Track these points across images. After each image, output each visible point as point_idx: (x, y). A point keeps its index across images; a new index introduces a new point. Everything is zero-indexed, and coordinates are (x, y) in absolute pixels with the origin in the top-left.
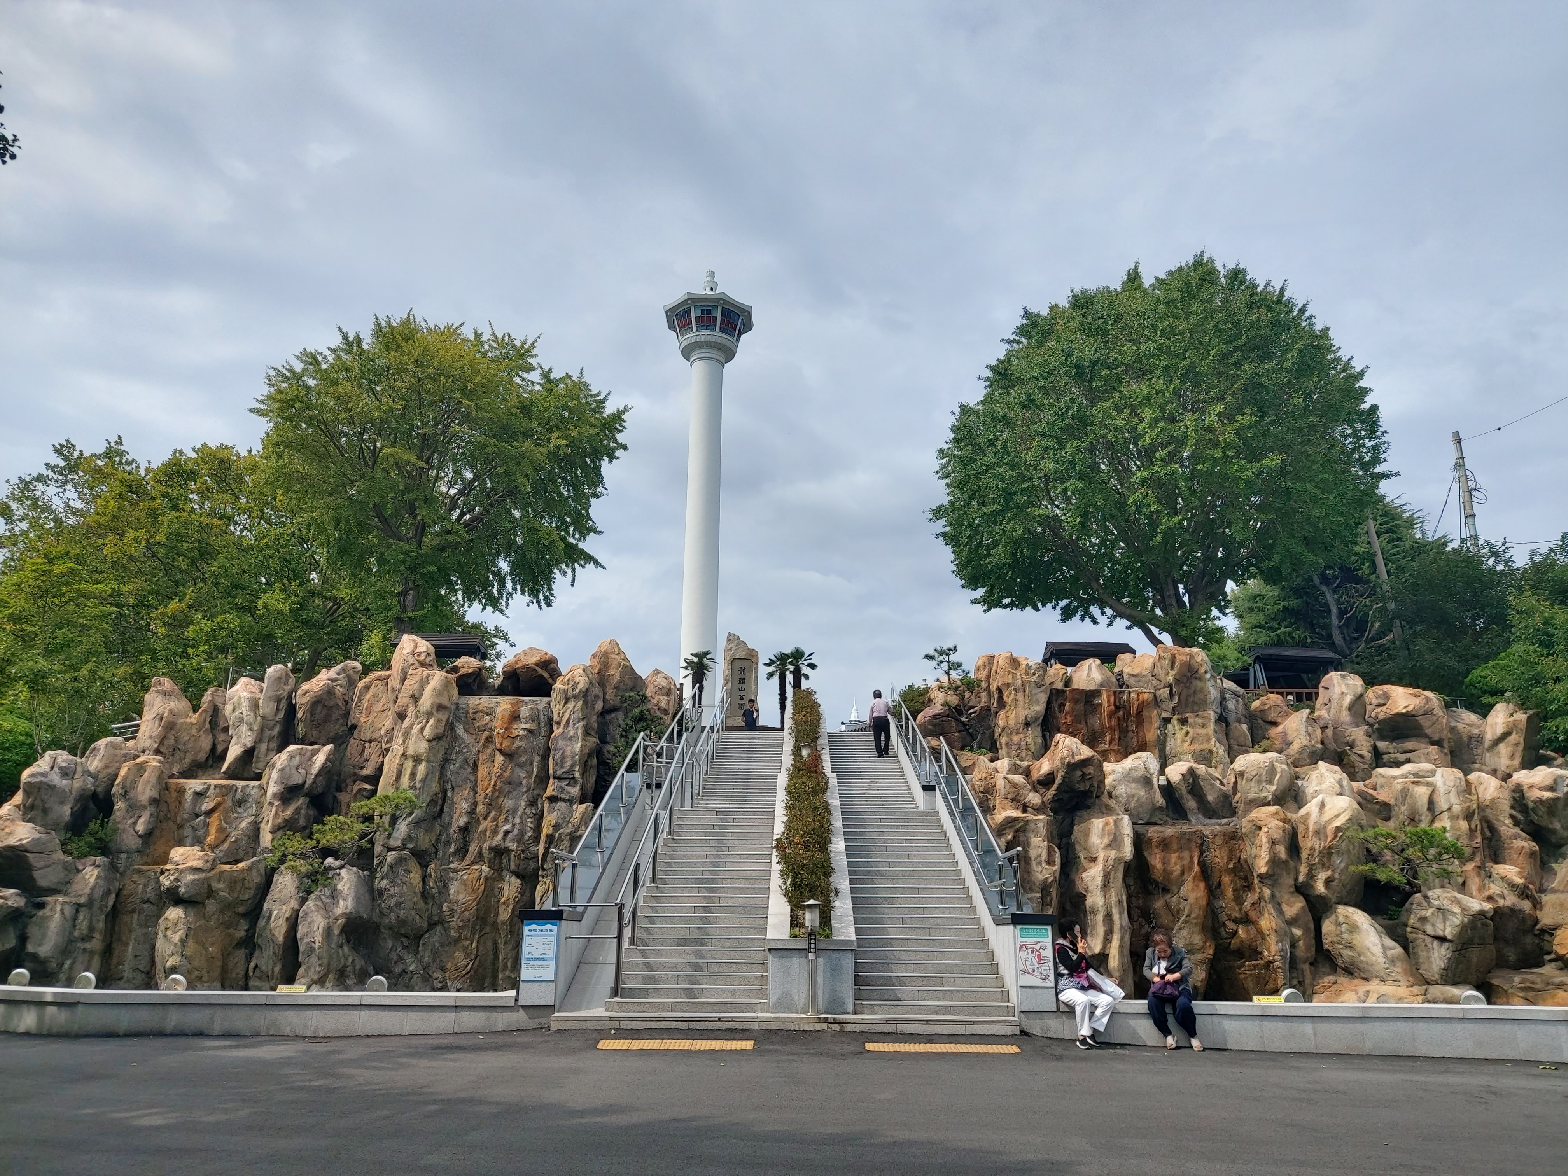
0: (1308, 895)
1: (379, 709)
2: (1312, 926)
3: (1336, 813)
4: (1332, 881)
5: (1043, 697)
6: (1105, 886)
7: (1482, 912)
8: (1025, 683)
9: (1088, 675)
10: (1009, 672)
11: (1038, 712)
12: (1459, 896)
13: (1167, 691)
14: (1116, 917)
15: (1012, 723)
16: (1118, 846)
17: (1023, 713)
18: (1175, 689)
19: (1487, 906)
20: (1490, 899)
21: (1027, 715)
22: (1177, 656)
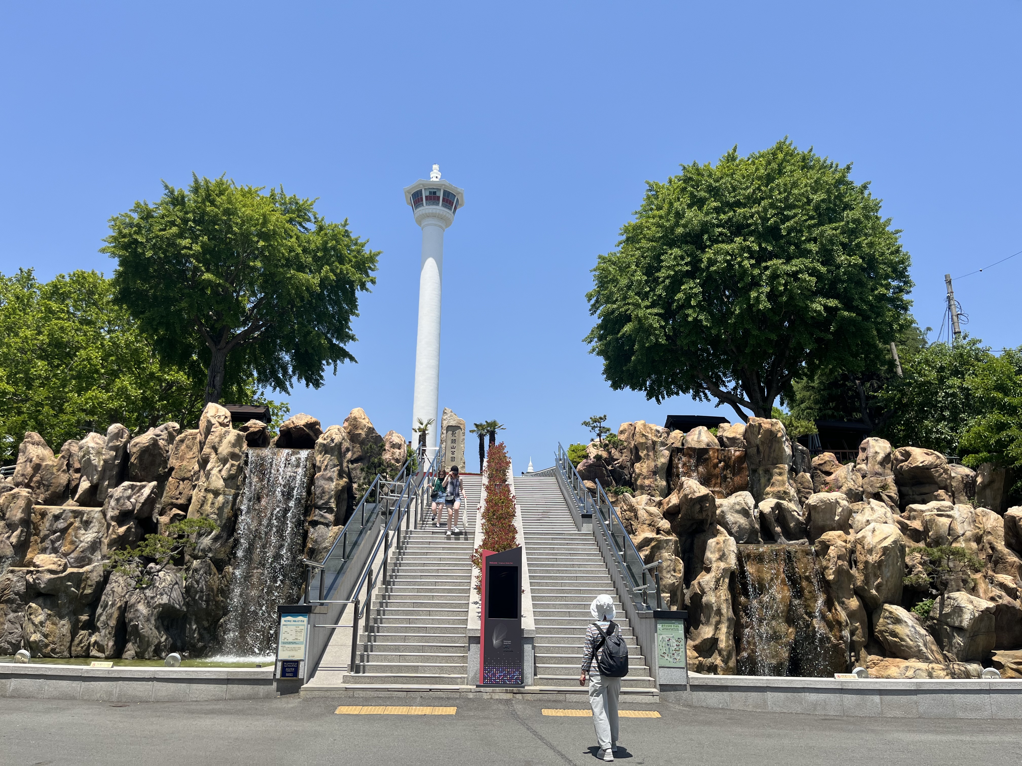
0: (864, 597)
1: (191, 456)
2: (866, 620)
3: (884, 536)
4: (881, 587)
5: (667, 453)
6: (716, 588)
7: (988, 609)
8: (654, 443)
9: (699, 438)
10: (643, 435)
11: (663, 464)
12: (972, 597)
13: (755, 450)
14: (724, 611)
15: (645, 471)
16: (726, 559)
17: (653, 464)
18: (761, 448)
19: (991, 604)
20: (992, 599)
21: (656, 466)
22: (762, 424)
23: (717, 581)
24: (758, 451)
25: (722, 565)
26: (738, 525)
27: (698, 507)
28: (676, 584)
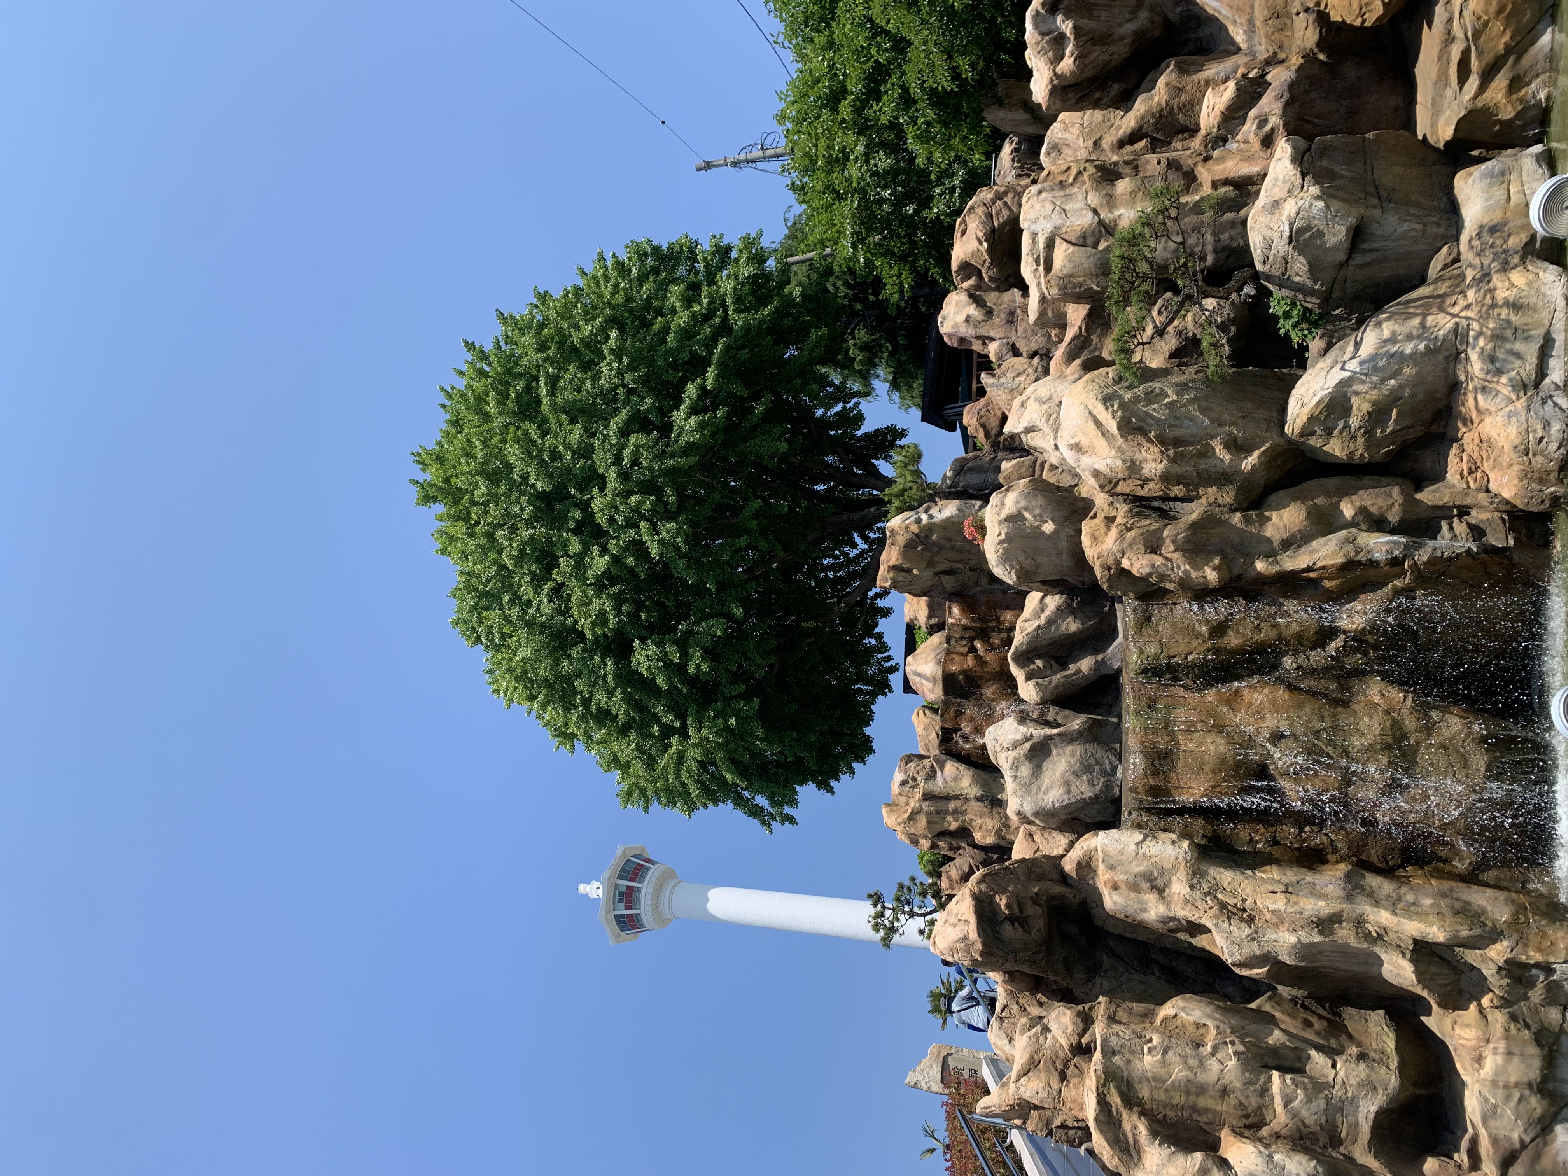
0: (1266, 486)
2: (1333, 482)
3: (1091, 425)
4: (1235, 440)
5: (951, 768)
6: (1251, 920)
7: (1298, 159)
8: (928, 797)
9: (927, 679)
10: (910, 819)
11: (975, 780)
12: (1263, 199)
13: (945, 579)
14: (1322, 908)
15: (991, 823)
16: (1163, 871)
17: (975, 805)
18: (942, 567)
19: (1283, 148)
20: (1268, 142)
21: (979, 799)
22: (891, 563)
23: (1227, 911)
24: (949, 572)
25: (1179, 887)
26: (1072, 778)
27: (1008, 931)
28: (1241, 1048)
